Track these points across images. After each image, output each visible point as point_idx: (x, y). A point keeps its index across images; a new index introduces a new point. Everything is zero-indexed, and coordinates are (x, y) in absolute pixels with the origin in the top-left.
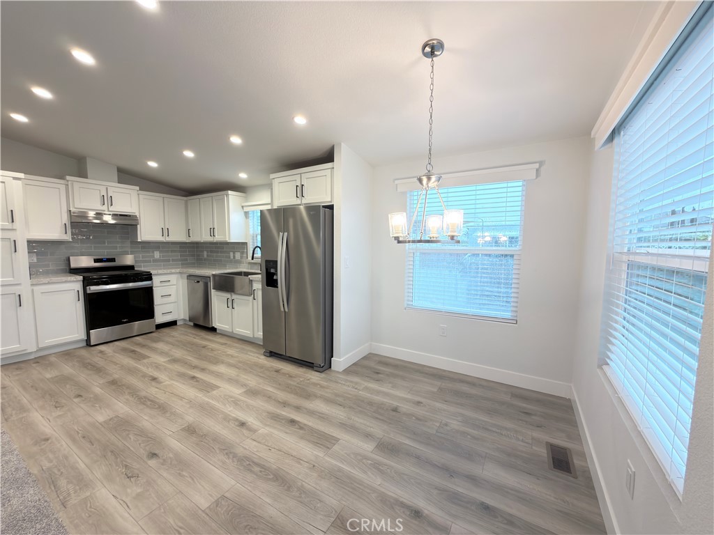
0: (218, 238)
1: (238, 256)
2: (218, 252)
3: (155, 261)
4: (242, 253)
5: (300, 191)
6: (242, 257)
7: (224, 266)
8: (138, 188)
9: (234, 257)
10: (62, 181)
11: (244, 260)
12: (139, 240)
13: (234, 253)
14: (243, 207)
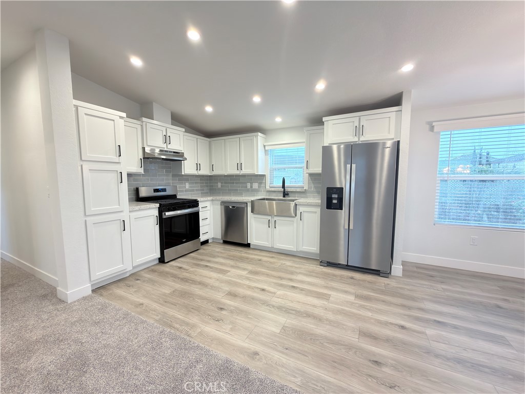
0: (245, 171)
1: (255, 186)
2: (233, 183)
3: (186, 191)
4: (261, 183)
5: (359, 130)
6: (259, 187)
7: (241, 194)
8: (184, 130)
9: (251, 187)
10: (138, 122)
11: (262, 189)
12: (183, 174)
13: (251, 183)
14: (265, 146)
